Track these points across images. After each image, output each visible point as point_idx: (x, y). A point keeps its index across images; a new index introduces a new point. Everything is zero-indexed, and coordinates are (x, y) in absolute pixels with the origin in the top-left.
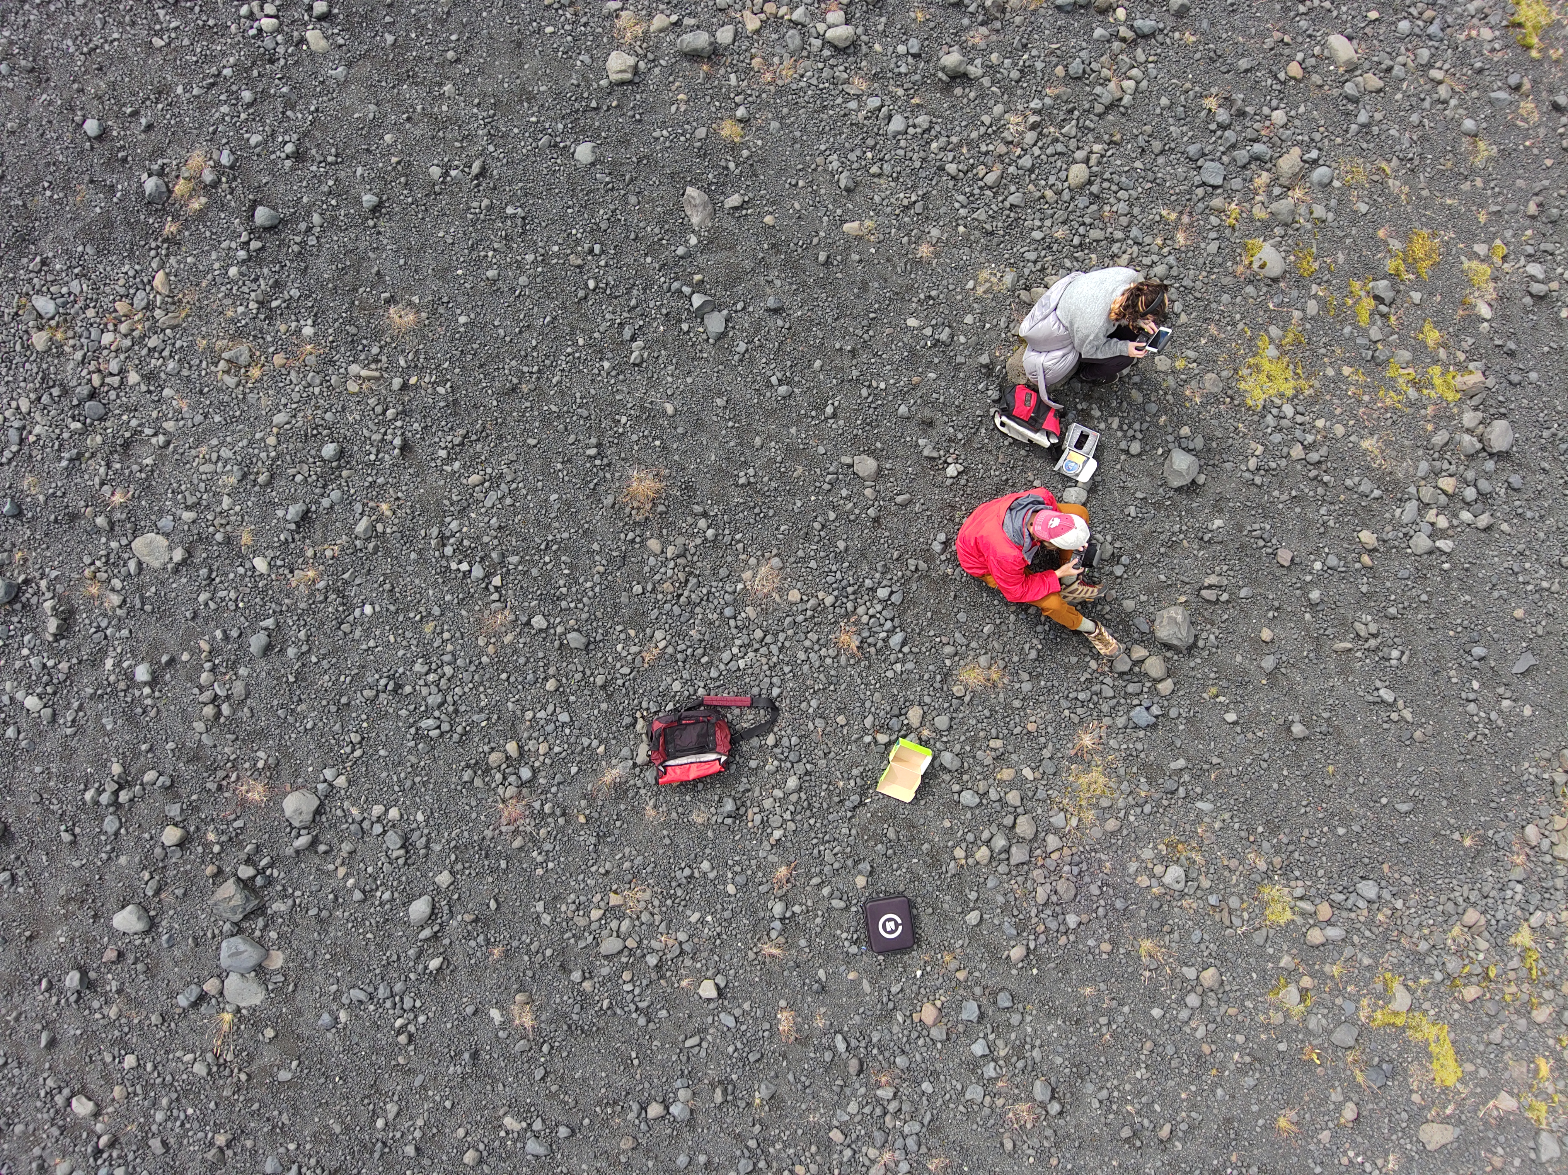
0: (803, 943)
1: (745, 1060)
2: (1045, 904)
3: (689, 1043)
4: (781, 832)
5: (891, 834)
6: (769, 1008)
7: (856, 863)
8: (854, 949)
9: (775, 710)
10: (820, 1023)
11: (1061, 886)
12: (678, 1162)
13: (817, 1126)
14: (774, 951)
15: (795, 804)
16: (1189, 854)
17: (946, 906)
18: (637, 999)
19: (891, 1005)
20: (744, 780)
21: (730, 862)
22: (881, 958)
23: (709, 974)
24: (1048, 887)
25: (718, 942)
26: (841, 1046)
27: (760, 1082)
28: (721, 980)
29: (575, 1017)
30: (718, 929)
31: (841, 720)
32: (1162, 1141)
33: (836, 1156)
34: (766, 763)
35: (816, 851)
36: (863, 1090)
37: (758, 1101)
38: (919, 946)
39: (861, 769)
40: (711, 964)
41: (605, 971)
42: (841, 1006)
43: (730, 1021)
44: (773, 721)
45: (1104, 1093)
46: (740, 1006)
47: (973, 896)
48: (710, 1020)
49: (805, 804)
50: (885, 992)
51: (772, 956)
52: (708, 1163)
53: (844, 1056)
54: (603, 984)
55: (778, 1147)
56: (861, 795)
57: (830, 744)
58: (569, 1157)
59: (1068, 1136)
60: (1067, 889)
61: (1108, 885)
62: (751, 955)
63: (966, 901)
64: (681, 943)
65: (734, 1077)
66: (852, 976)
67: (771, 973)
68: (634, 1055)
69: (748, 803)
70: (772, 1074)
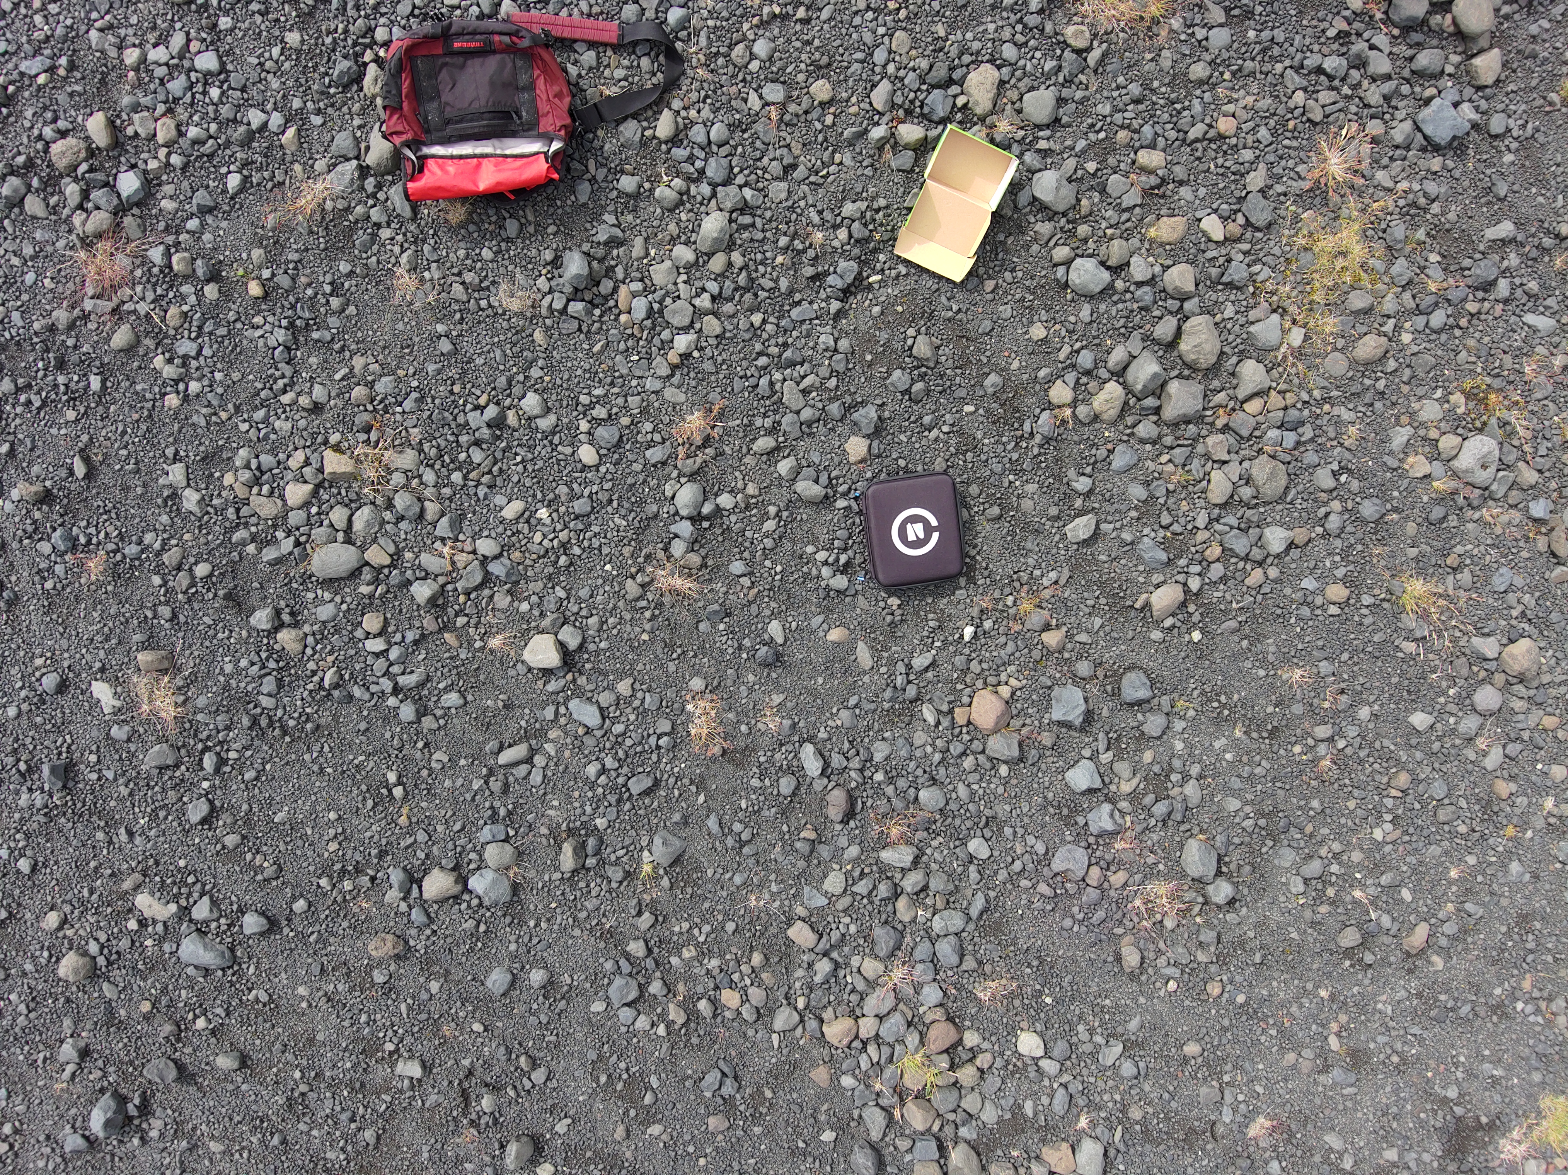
0: (737, 567)
1: (622, 793)
2: (1223, 506)
3: (506, 757)
4: (691, 337)
5: (922, 348)
6: (670, 693)
7: (849, 409)
8: (840, 581)
9: (674, 57)
10: (772, 723)
11: (1261, 469)
12: (489, 983)
13: (763, 918)
14: (679, 583)
15: (721, 277)
16: (1505, 414)
17: (1027, 504)
18: (395, 669)
19: (911, 691)
20: (610, 219)
21: (584, 399)
22: (894, 601)
23: (546, 623)
24: (1234, 470)
25: (563, 561)
26: (812, 765)
27: (652, 832)
28: (570, 637)
29: (266, 702)
30: (563, 536)
31: (821, 89)
32: (1408, 955)
33: (800, 973)
34: (655, 180)
35: (764, 381)
36: (854, 851)
37: (647, 868)
38: (971, 580)
39: (863, 205)
40: (550, 603)
41: (325, 612)
42: (813, 693)
43: (588, 715)
44: (671, 85)
45: (1314, 868)
46: (611, 688)
47: (1082, 484)
48: (549, 713)
49: (742, 279)
50: (901, 667)
51: (675, 592)
52: (549, 986)
53: (818, 785)
54: (321, 637)
55: (686, 954)
56: (862, 263)
57: (797, 149)
58: (272, 973)
59: (1242, 944)
60: (1273, 475)
61: (1350, 471)
62: (632, 588)
63: (1069, 494)
64: (485, 561)
65: (601, 823)
66: (835, 635)
67: (672, 626)
68: (392, 777)
69: (620, 272)
70: (677, 817)
